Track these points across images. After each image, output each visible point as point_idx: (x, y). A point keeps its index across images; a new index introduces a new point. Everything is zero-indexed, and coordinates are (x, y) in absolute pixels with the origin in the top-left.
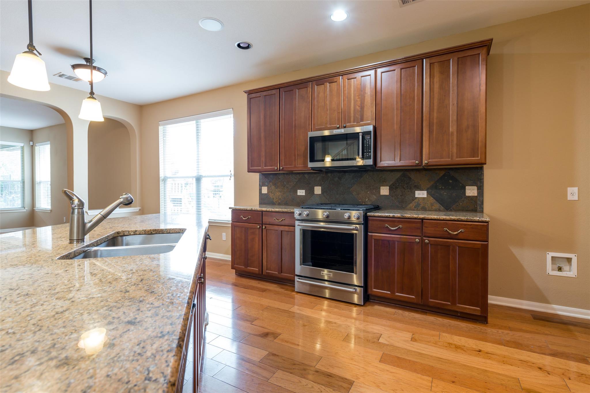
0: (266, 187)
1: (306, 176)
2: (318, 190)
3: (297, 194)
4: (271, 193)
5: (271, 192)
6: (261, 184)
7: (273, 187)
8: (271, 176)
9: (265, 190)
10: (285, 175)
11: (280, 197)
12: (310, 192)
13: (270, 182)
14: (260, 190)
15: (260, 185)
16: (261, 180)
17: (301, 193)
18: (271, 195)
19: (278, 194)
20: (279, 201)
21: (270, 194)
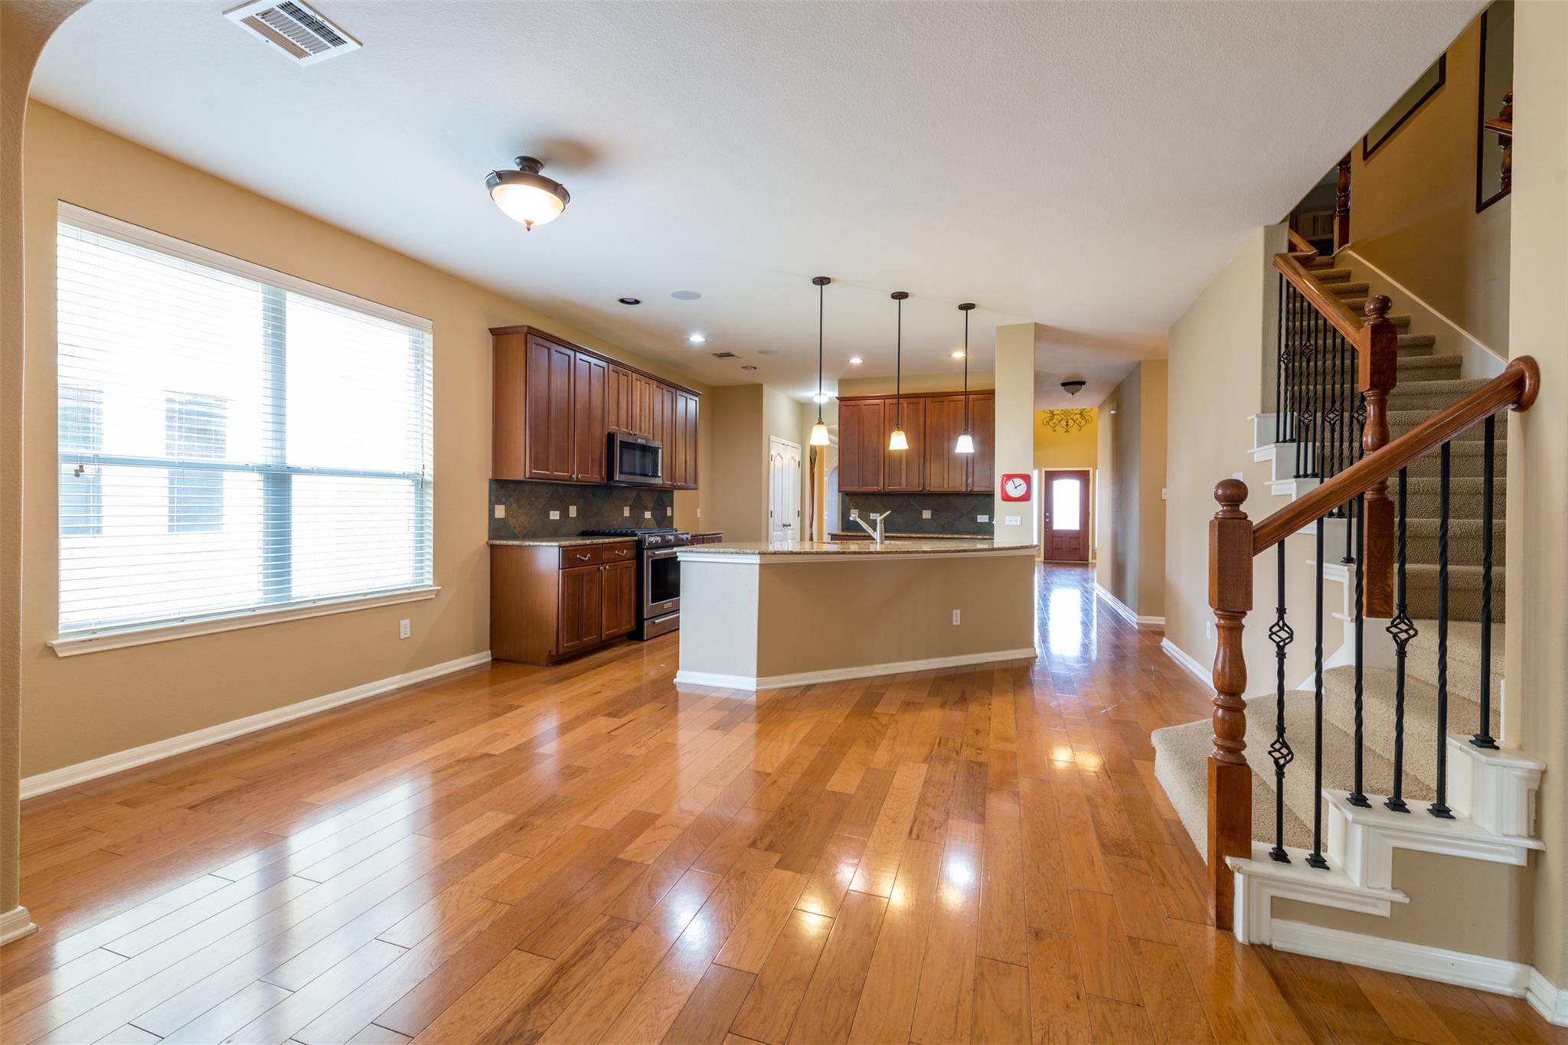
0: (503, 507)
1: (560, 489)
2: (573, 511)
3: (549, 517)
4: (512, 517)
5: (512, 515)
6: (493, 499)
7: (515, 506)
8: (511, 486)
9: (500, 512)
10: (533, 486)
11: (526, 523)
12: (565, 513)
13: (510, 496)
14: (492, 512)
15: (490, 501)
16: (494, 493)
17: (554, 515)
18: (512, 521)
19: (523, 518)
20: (524, 532)
21: (510, 518)
